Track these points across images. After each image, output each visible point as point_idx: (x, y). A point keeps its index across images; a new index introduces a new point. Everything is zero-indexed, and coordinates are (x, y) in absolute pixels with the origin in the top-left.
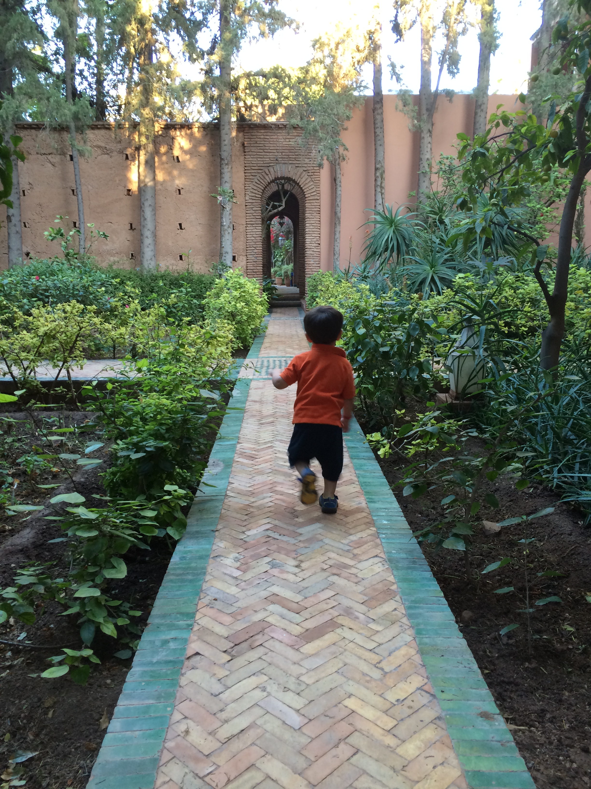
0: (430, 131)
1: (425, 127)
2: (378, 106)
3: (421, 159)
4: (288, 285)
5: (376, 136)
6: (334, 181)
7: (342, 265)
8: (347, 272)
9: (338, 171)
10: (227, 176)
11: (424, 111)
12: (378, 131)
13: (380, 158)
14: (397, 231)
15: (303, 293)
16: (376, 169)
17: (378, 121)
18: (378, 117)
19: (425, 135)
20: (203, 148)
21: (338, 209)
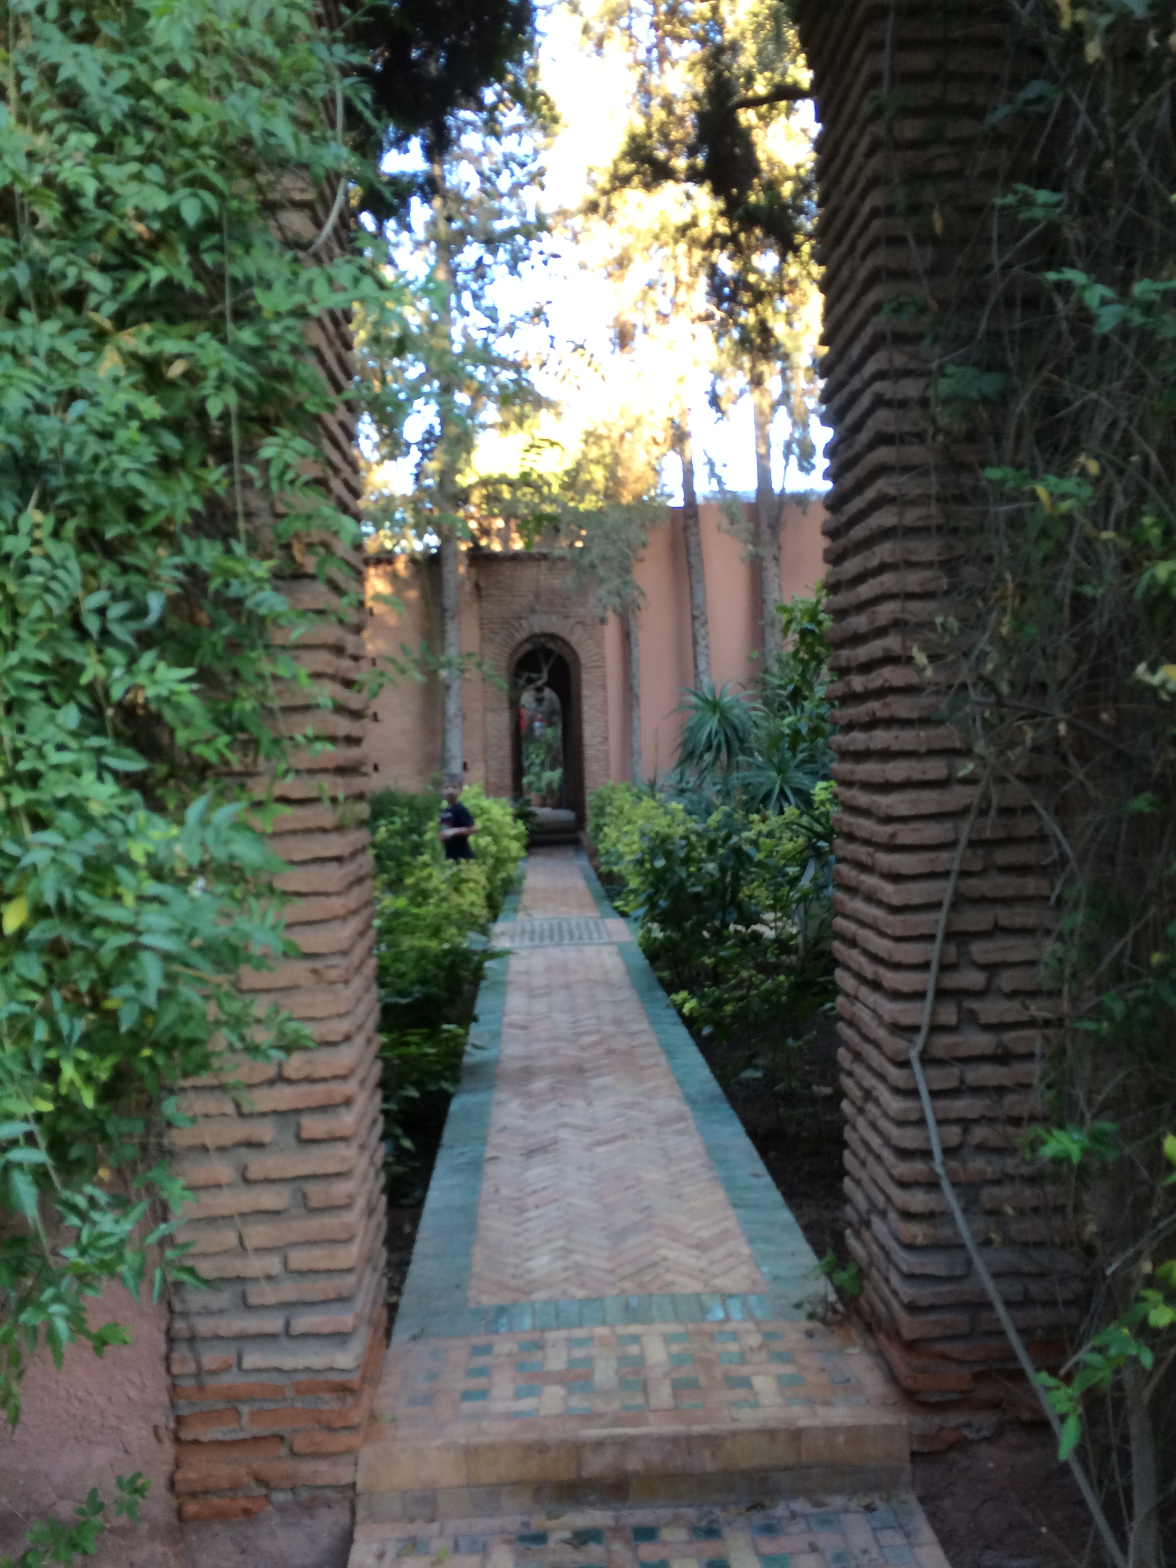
0: (776, 559)
1: (767, 552)
2: (691, 522)
3: (764, 601)
4: (554, 807)
5: (690, 566)
6: (626, 637)
7: (644, 773)
8: (652, 785)
9: (633, 623)
10: (452, 635)
11: (764, 527)
12: (693, 560)
13: (698, 601)
14: (724, 719)
15: (581, 820)
16: (694, 618)
17: (692, 546)
18: (692, 539)
19: (769, 564)
20: (412, 594)
21: (635, 682)
